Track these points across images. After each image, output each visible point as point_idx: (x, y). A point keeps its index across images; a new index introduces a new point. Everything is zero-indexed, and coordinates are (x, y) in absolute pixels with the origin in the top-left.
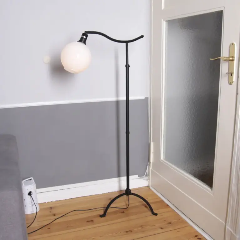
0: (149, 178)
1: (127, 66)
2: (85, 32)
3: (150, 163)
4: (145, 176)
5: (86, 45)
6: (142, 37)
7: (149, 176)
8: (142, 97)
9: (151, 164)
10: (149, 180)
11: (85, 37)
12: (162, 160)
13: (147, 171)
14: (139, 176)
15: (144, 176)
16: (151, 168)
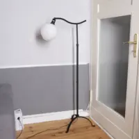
7: (89, 110)
11: (54, 21)
12: (97, 101)
14: (83, 110)
16: (90, 105)
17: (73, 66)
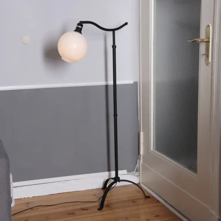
0: (139, 173)
1: (114, 47)
2: (80, 21)
3: (140, 155)
4: (136, 171)
5: (82, 34)
6: (126, 24)
7: (139, 171)
8: (131, 82)
9: (141, 157)
10: (140, 176)
11: (80, 27)
12: (152, 151)
13: (137, 165)
14: (128, 172)
15: (133, 171)
16: (141, 162)
17: (107, 86)
